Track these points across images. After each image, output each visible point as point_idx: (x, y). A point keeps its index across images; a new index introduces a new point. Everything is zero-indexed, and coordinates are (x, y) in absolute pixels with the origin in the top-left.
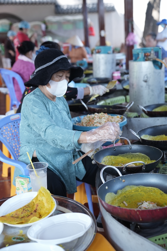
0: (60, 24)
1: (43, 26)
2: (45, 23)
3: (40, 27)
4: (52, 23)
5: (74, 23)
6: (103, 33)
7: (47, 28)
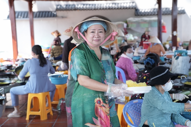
0: (138, 23)
1: (125, 25)
2: (126, 22)
3: (123, 25)
4: (132, 23)
5: (150, 22)
6: (175, 33)
7: (127, 26)
